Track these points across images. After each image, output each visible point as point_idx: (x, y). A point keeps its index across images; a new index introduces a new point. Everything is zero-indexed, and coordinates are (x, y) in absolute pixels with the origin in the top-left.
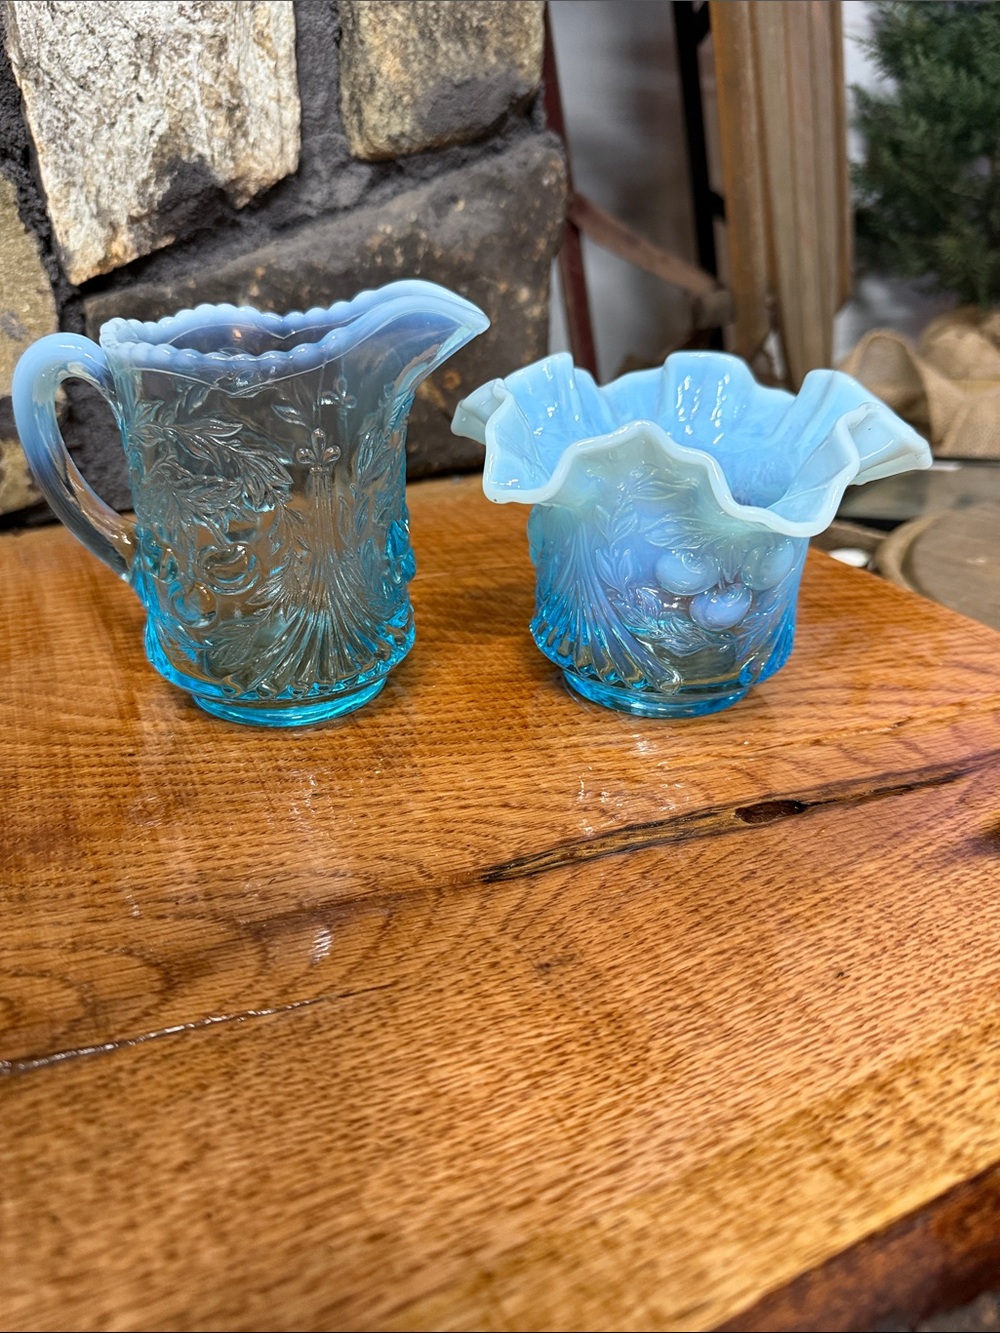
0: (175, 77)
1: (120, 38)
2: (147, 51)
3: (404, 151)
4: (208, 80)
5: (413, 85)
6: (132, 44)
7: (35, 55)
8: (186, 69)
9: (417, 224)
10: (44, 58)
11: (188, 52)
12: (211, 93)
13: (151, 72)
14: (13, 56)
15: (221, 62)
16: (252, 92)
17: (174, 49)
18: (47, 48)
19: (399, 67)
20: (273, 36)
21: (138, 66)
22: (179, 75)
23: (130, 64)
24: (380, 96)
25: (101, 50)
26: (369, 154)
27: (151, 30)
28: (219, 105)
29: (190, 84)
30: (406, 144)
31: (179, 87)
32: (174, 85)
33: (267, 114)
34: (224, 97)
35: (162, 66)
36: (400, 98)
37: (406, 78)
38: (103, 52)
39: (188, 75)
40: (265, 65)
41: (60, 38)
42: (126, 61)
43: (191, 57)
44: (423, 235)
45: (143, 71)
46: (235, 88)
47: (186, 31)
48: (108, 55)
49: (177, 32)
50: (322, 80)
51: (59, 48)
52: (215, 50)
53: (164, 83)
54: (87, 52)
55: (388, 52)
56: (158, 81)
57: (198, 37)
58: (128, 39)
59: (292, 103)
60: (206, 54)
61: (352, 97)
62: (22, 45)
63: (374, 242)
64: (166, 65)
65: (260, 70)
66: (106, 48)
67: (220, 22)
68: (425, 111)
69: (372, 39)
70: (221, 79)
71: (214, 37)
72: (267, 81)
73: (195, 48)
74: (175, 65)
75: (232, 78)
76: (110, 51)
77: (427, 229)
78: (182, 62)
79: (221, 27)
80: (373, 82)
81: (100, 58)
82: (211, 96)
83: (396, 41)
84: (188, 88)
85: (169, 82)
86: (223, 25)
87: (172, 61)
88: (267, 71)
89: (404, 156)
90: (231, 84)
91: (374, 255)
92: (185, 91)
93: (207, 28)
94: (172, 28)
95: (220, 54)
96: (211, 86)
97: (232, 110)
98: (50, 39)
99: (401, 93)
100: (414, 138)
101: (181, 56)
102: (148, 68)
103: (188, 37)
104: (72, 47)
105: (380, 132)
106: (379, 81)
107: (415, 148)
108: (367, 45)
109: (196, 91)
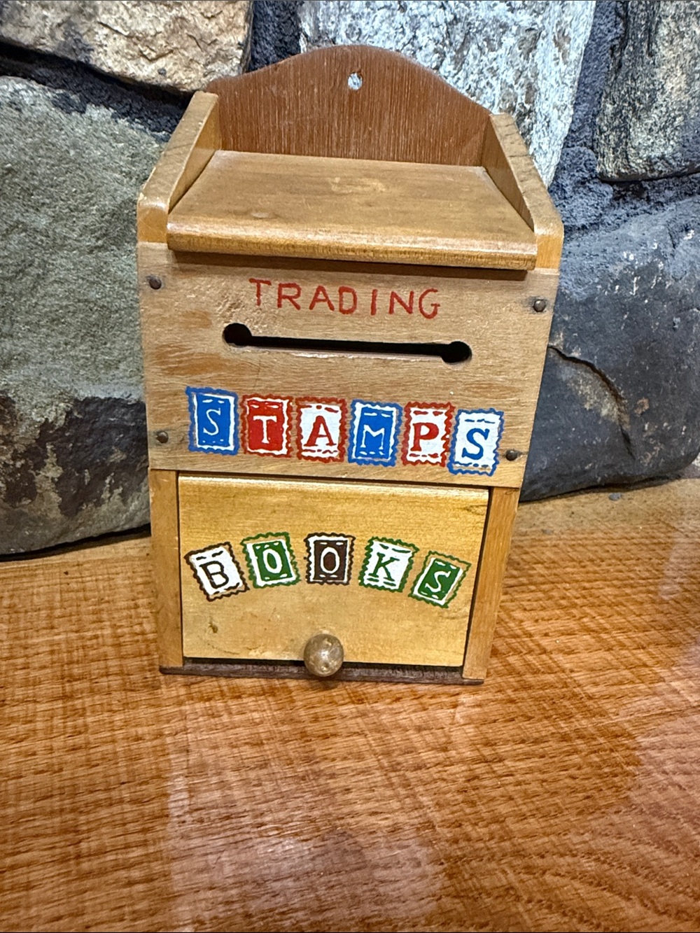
0: (481, 72)
1: (432, 19)
2: (459, 38)
3: (656, 174)
4: (510, 81)
5: (689, 105)
6: (443, 29)
7: (332, 27)
8: (494, 65)
9: (657, 253)
10: (342, 33)
11: (501, 44)
12: (509, 94)
13: (456, 63)
14: (306, 26)
15: (528, 59)
16: (543, 96)
17: (488, 40)
18: (349, 20)
19: (683, 85)
20: (572, 36)
21: (443, 55)
22: (484, 70)
23: (436, 51)
24: (655, 114)
25: (408, 30)
26: (619, 173)
27: (469, 14)
28: (512, 109)
29: (493, 82)
30: (660, 166)
31: (483, 83)
32: (477, 82)
33: (548, 122)
34: (519, 101)
35: (470, 59)
36: (674, 118)
37: (685, 98)
38: (409, 34)
39: (494, 72)
40: (558, 67)
41: (366, 11)
42: (432, 46)
43: (501, 51)
44: (661, 265)
45: (447, 61)
46: (531, 90)
47: (504, 20)
48: (415, 37)
49: (496, 20)
50: (588, 90)
51: (362, 23)
52: (526, 45)
53: (467, 77)
54: (392, 32)
55: (678, 67)
56: (462, 75)
57: (514, 29)
58: (441, 21)
59: (566, 112)
60: (516, 49)
61: (618, 112)
62: (320, 14)
63: (616, 269)
64: (475, 58)
65: (553, 73)
66: (414, 29)
67: (539, 14)
68: (690, 135)
69: (664, 52)
70: (522, 80)
71: (531, 29)
72: (556, 86)
73: (509, 40)
74: (483, 58)
75: (532, 80)
76: (418, 33)
77: (664, 259)
78: (492, 55)
79: (538, 20)
80: (653, 100)
81: (405, 40)
82: (507, 98)
83: (688, 57)
84: (491, 87)
85: (476, 77)
86: (541, 17)
87: (483, 53)
88: (558, 75)
89: (651, 179)
90: (530, 87)
91: (616, 282)
92: (488, 90)
93: (524, 18)
94: (491, 14)
95: (530, 50)
96: (511, 86)
97: (521, 116)
98: (355, 11)
99: (677, 113)
100: (671, 161)
101: (493, 50)
102: (453, 58)
103: (505, 27)
104: (377, 24)
105: (641, 152)
106: (660, 99)
107: (666, 171)
108: (657, 58)
109: (497, 92)
